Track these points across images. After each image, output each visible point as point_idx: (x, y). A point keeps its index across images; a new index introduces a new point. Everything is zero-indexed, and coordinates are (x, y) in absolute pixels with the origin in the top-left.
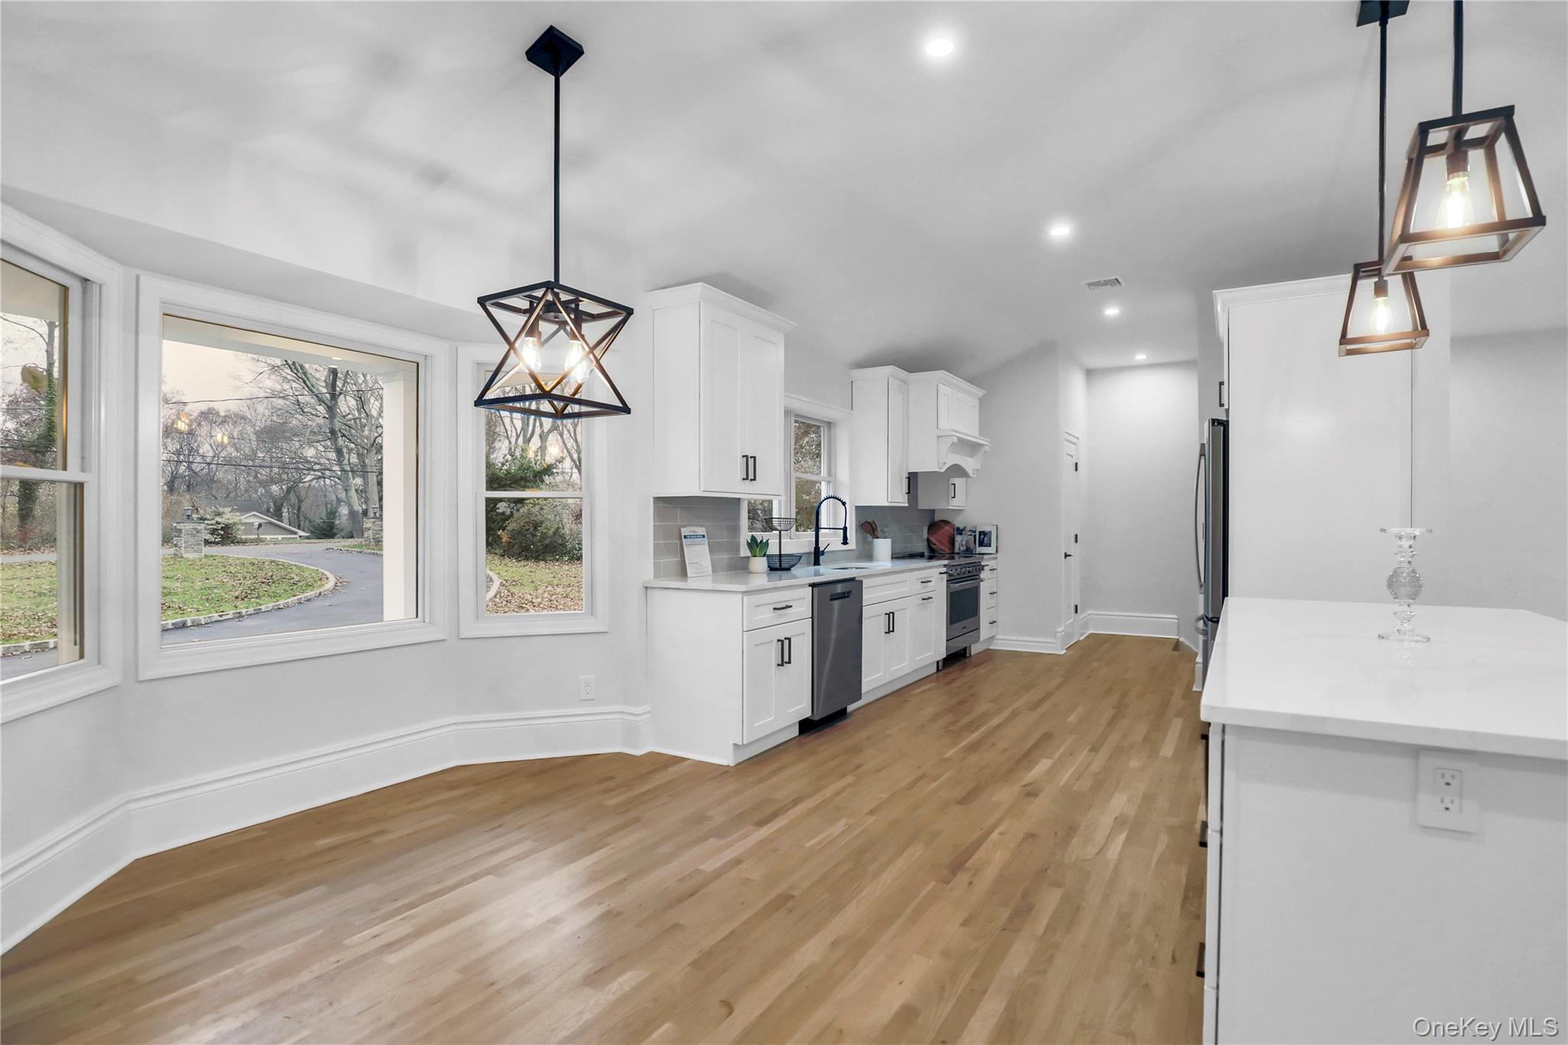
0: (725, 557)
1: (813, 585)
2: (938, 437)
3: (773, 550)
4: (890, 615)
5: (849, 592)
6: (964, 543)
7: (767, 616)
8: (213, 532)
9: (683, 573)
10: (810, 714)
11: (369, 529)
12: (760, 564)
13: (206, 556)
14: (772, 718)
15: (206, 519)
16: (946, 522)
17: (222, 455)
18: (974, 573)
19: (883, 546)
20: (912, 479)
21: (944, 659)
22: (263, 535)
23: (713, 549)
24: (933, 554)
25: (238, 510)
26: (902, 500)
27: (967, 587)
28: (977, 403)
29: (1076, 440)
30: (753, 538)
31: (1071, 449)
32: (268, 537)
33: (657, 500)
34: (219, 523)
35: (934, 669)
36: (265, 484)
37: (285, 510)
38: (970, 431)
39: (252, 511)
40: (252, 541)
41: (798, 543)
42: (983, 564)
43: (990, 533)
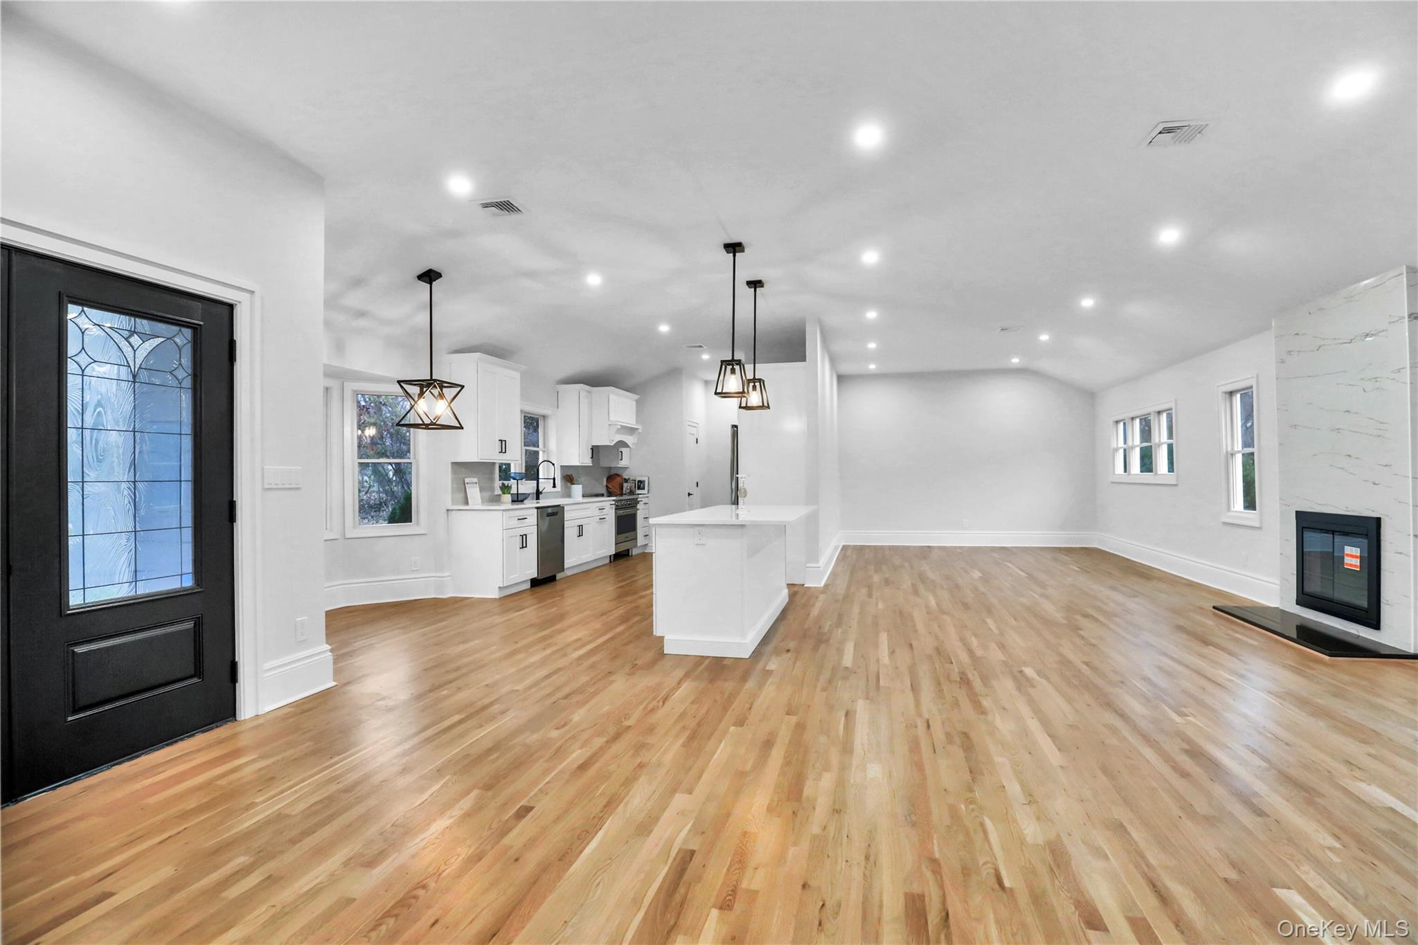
0: (487, 494)
1: (537, 508)
2: (609, 424)
3: (514, 491)
4: (580, 527)
5: (557, 513)
6: (628, 487)
7: (515, 523)
9: (467, 503)
10: (536, 576)
12: (507, 498)
14: (517, 575)
16: (618, 475)
18: (634, 504)
19: (577, 490)
20: (595, 451)
21: (614, 555)
23: (482, 490)
24: (610, 494)
26: (588, 461)
27: (629, 513)
28: (634, 402)
29: (696, 425)
30: (503, 484)
31: (694, 431)
33: (453, 463)
35: (608, 561)
38: (631, 421)
41: (527, 487)
42: (639, 500)
43: (644, 481)
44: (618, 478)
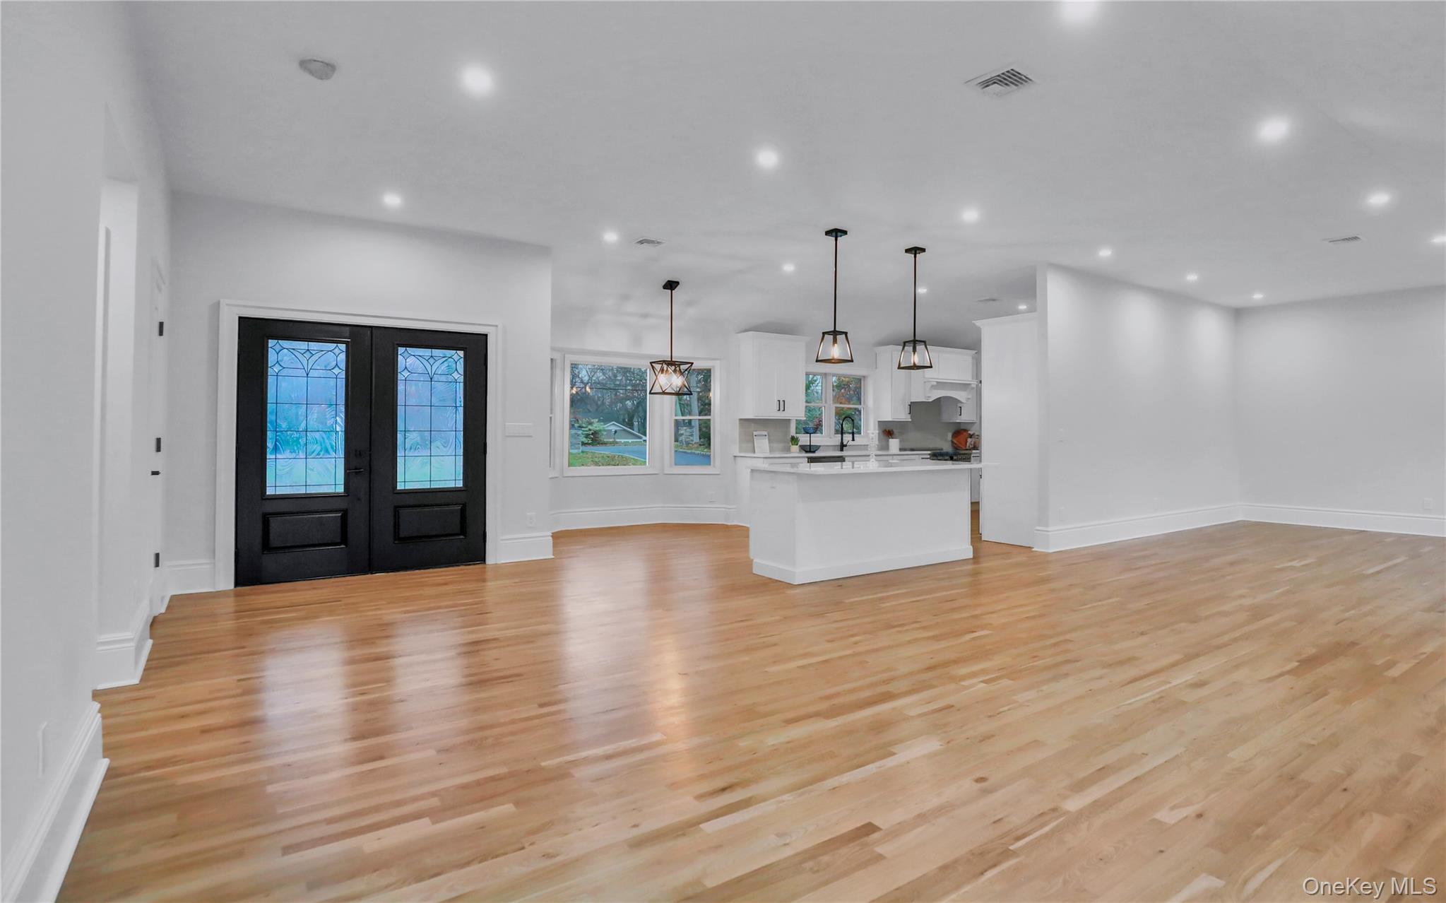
0: (776, 445)
2: (925, 382)
6: (972, 443)
8: (587, 436)
9: (754, 452)
11: (682, 434)
13: (582, 452)
15: (583, 427)
16: (966, 430)
17: (594, 378)
19: (894, 444)
20: (914, 407)
22: (618, 439)
23: (770, 441)
25: (603, 421)
26: (905, 418)
28: (969, 358)
30: (793, 437)
32: (623, 441)
33: (741, 420)
34: (590, 430)
36: (622, 400)
37: (635, 419)
38: (963, 377)
39: (613, 421)
40: (611, 443)
44: (965, 433)
